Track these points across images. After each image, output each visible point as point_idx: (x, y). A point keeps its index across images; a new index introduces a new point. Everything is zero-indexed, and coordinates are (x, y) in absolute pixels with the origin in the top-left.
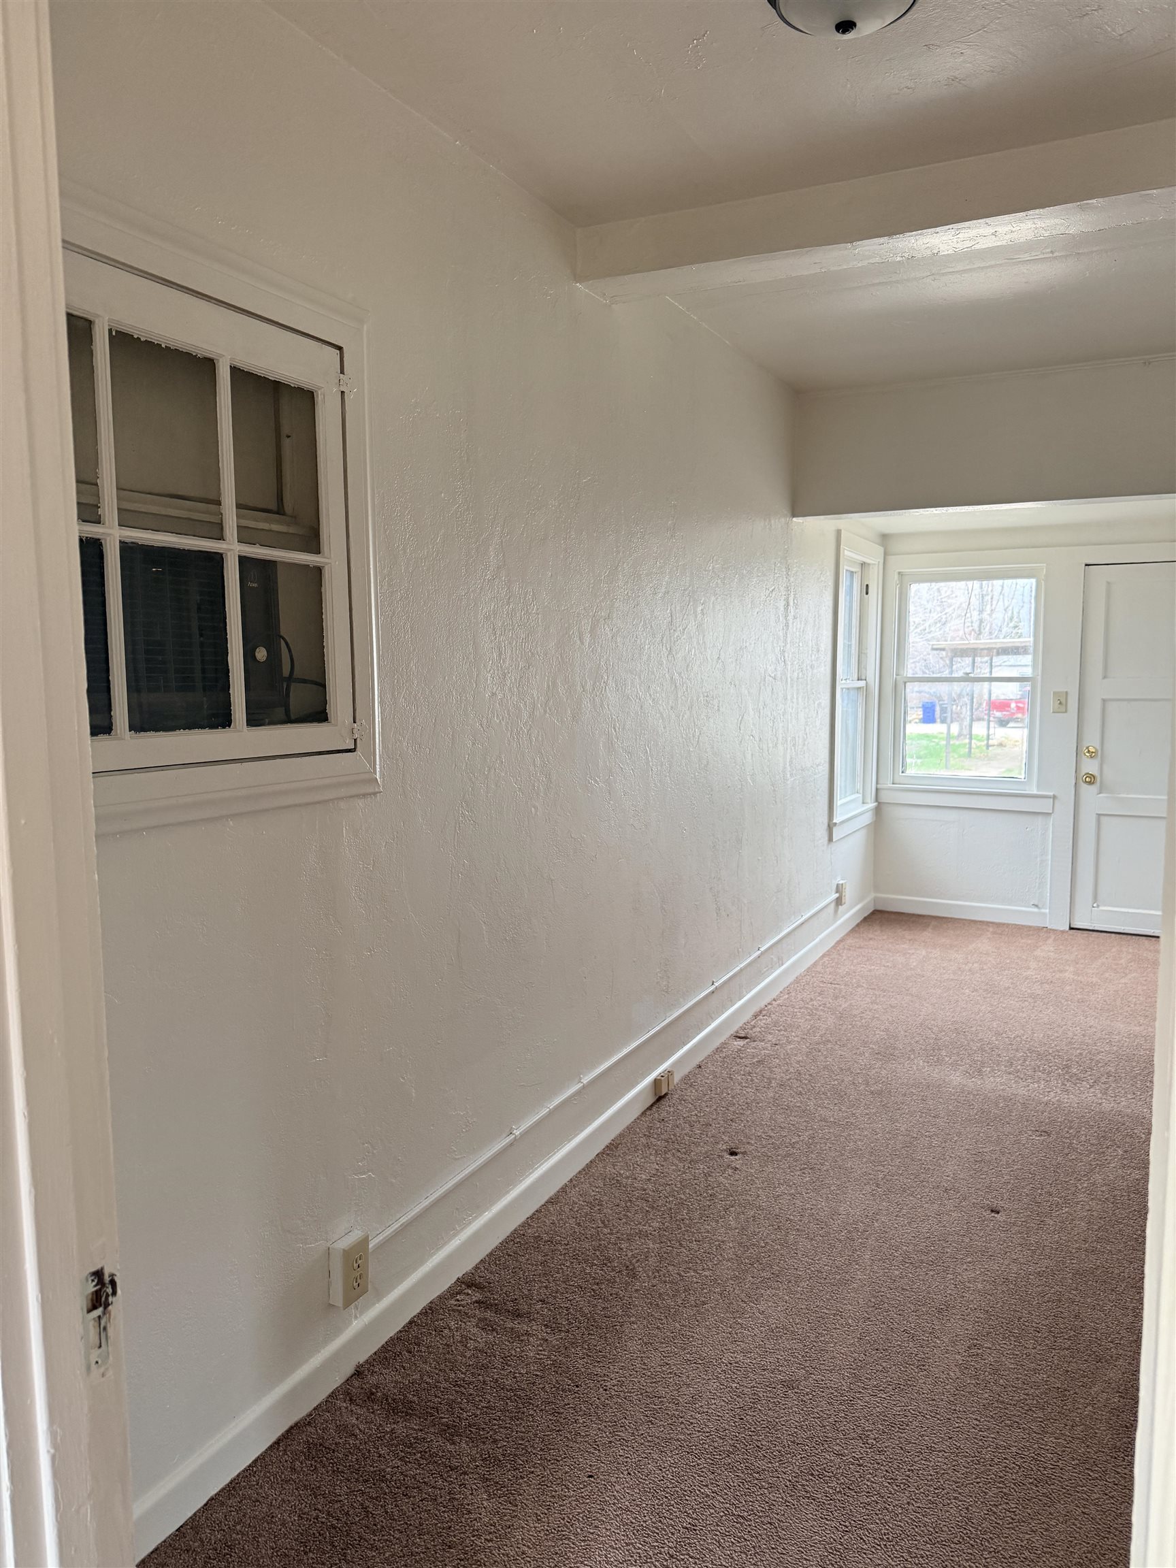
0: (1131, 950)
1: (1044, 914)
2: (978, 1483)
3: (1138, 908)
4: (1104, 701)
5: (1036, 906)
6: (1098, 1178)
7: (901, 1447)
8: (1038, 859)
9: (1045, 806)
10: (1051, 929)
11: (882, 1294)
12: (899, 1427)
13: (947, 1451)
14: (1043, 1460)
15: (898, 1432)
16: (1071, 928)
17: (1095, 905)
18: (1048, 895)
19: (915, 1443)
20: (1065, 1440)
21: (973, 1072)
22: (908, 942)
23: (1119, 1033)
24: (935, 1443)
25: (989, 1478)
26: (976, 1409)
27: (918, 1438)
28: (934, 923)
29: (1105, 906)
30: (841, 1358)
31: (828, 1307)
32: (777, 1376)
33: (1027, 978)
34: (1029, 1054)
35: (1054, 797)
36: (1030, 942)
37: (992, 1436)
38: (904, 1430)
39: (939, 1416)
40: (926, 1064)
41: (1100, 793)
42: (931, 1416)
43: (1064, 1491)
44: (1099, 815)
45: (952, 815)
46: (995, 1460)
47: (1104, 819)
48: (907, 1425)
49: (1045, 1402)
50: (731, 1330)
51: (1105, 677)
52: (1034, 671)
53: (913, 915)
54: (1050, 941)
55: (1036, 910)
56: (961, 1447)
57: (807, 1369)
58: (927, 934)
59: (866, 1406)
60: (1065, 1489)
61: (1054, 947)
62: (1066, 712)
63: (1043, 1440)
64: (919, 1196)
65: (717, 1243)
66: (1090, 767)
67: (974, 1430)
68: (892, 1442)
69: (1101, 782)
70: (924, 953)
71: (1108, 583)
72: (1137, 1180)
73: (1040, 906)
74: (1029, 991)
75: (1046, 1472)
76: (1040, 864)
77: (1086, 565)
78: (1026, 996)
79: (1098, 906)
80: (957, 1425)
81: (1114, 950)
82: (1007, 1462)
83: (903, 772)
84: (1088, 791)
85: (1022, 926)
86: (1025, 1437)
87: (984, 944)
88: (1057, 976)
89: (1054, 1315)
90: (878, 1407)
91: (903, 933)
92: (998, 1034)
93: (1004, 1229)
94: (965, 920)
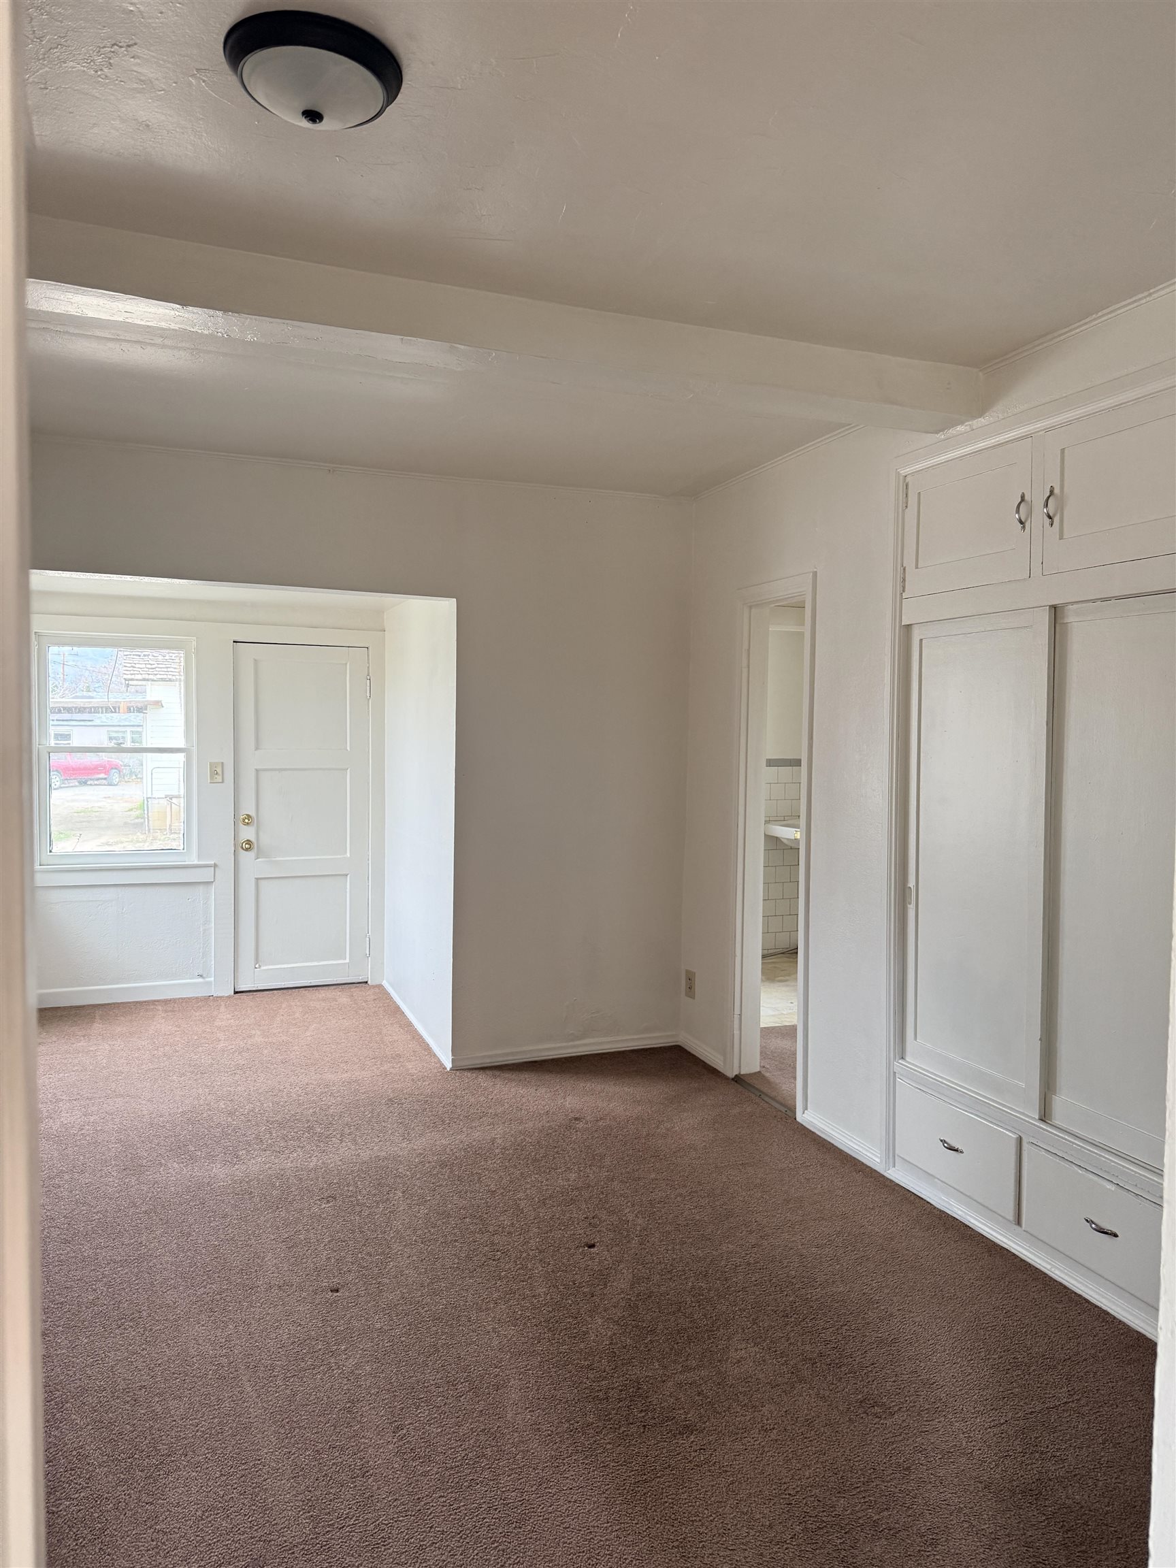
0: (298, 1003)
1: (210, 982)
2: (477, 1555)
3: (296, 963)
4: (257, 770)
5: (201, 976)
6: (397, 1224)
7: (396, 1563)
8: (201, 929)
9: (206, 875)
10: (217, 997)
11: (287, 1420)
12: (383, 1545)
13: (435, 1541)
14: (511, 1501)
15: (385, 1549)
16: (236, 993)
17: (257, 966)
18: (213, 963)
19: (406, 1551)
20: (516, 1473)
21: (232, 1159)
22: (82, 1038)
23: (334, 1085)
24: (422, 1541)
25: (482, 1544)
26: (435, 1488)
27: (406, 1545)
28: (98, 1013)
29: (266, 965)
30: (289, 1508)
31: (243, 1462)
32: (236, 1564)
33: (223, 1051)
34: (271, 1126)
35: (215, 866)
36: (204, 1013)
37: (462, 1504)
38: (389, 1544)
39: (410, 1513)
40: (181, 1165)
41: (258, 858)
42: (402, 1516)
43: (541, 1518)
44: (257, 879)
45: (110, 894)
46: (477, 1525)
47: (262, 883)
48: (389, 1538)
49: (482, 1448)
50: (155, 1543)
51: (257, 748)
52: (187, 741)
53: (71, 1007)
54: (222, 1009)
55: (201, 980)
56: (445, 1530)
57: (263, 1538)
58: (97, 1027)
59: (342, 1542)
60: (541, 1516)
61: (229, 1014)
62: (223, 782)
63: (501, 1483)
64: (259, 1304)
65: (74, 1453)
66: (247, 833)
67: (445, 1508)
68: (386, 1564)
69: (258, 847)
70: (107, 1047)
71: (255, 660)
72: (427, 1214)
73: (204, 976)
74: (233, 1063)
75: (519, 1511)
76: (203, 933)
77: (234, 642)
78: (233, 1069)
79: (260, 966)
80: (429, 1512)
81: (284, 1006)
82: (488, 1520)
83: (50, 852)
84: (247, 857)
85: (189, 998)
86: (486, 1489)
87: (161, 1025)
88: (249, 1042)
89: (442, 1366)
90: (353, 1536)
91: (72, 1029)
92: (231, 1114)
93: (353, 1304)
94: (129, 1003)
